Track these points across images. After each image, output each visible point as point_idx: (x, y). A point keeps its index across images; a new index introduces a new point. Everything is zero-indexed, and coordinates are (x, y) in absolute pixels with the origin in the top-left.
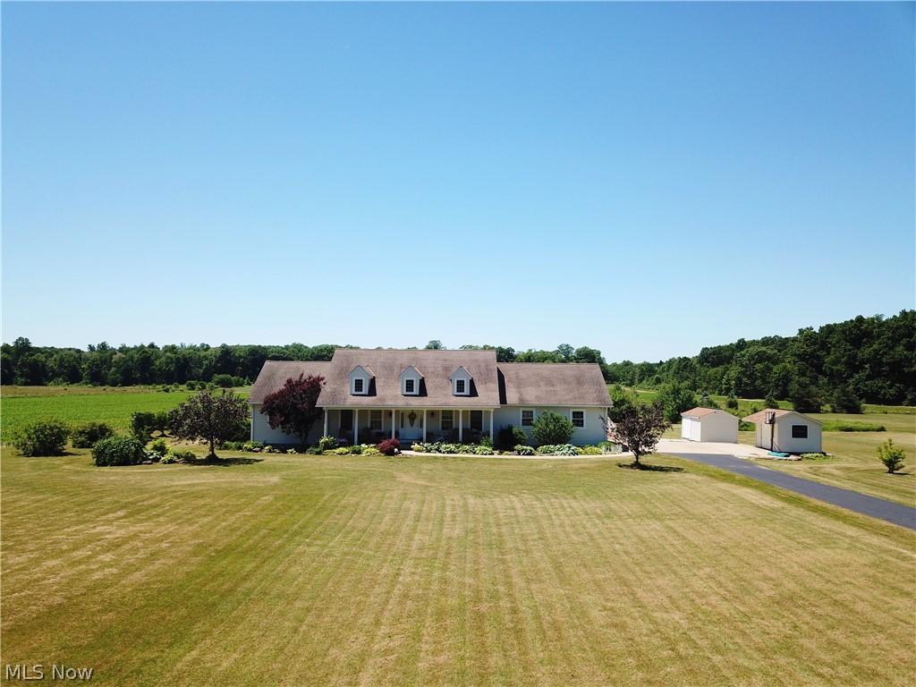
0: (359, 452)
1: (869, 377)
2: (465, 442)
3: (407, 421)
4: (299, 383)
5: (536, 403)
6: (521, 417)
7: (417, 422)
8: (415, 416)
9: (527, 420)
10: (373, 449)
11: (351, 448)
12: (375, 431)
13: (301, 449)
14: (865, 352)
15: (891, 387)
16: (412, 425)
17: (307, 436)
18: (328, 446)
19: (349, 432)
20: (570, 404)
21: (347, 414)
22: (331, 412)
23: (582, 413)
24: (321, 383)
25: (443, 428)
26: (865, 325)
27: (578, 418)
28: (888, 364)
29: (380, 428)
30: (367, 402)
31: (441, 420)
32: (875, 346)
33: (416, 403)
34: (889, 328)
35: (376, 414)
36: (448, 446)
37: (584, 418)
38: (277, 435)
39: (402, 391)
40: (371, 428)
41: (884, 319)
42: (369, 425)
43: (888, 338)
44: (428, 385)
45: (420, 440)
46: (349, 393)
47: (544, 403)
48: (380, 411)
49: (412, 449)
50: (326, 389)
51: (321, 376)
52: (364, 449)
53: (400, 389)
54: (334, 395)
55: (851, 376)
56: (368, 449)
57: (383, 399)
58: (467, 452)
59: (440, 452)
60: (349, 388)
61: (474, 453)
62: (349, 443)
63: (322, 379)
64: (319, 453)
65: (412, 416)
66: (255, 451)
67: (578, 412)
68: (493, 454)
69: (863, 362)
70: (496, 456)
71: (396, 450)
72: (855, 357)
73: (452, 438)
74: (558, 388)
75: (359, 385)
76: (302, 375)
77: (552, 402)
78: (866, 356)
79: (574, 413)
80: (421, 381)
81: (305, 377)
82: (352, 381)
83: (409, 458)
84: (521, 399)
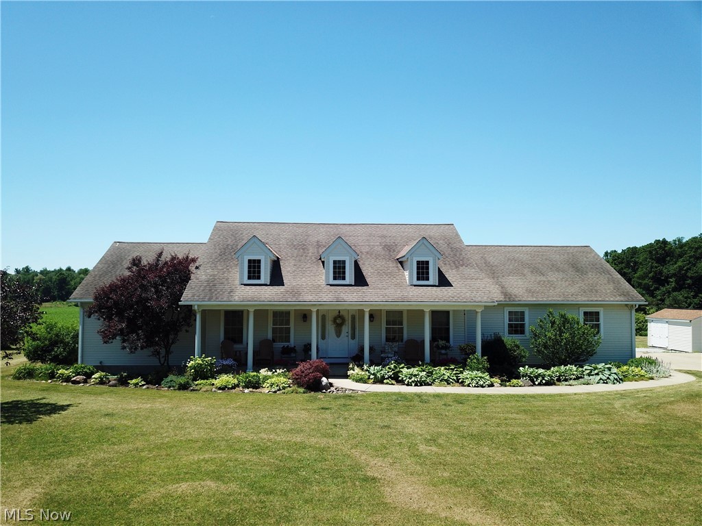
0: (255, 385)
1: (675, 290)
2: (435, 363)
3: (331, 328)
4: (154, 267)
5: (531, 299)
6: (507, 322)
7: (346, 329)
8: (343, 320)
9: (517, 328)
10: (282, 379)
11: (242, 377)
12: (279, 345)
13: (154, 377)
14: (671, 268)
15: (694, 297)
16: (338, 334)
17: (168, 352)
18: (203, 373)
19: (237, 346)
21: (234, 318)
22: (205, 313)
23: (597, 314)
24: (192, 268)
25: (388, 339)
26: (669, 246)
27: (592, 317)
28: (691, 278)
29: (288, 339)
30: (267, 295)
31: (384, 326)
32: (679, 263)
33: (351, 297)
34: (691, 248)
35: (281, 317)
36: (414, 370)
37: (601, 322)
38: (115, 352)
39: (327, 278)
40: (274, 341)
41: (684, 241)
42: (270, 336)
43: (690, 257)
44: (367, 271)
45: (358, 360)
46: (237, 282)
47: (542, 299)
48: (288, 311)
49: (346, 377)
50: (199, 277)
51: (191, 256)
52: (266, 378)
53: (323, 275)
54: (212, 285)
55: (657, 289)
56: (274, 378)
57: (295, 292)
58: (447, 381)
59: (401, 382)
60: (238, 273)
61: (462, 384)
62: (238, 366)
63: (194, 260)
64: (184, 387)
65: (338, 321)
66: (75, 382)
67: (591, 313)
68: (492, 385)
69: (668, 277)
70: (498, 390)
71: (324, 380)
72: (661, 273)
73: (412, 355)
75: (254, 269)
76: (160, 255)
77: (552, 296)
78: (672, 272)
79: (585, 313)
80: (356, 263)
81: (166, 257)
82: (242, 263)
83: (350, 396)
84: (505, 294)
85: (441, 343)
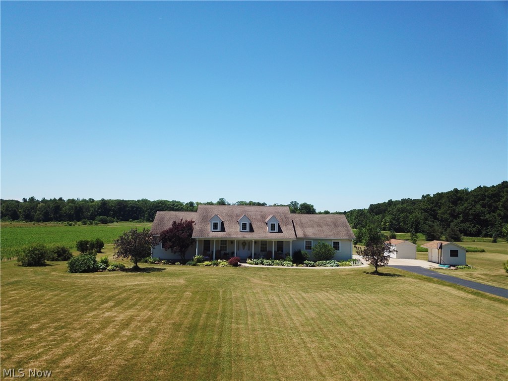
0: (217, 264)
1: (462, 222)
2: (276, 259)
3: (241, 246)
4: (180, 224)
5: (313, 237)
6: (305, 245)
7: (246, 247)
9: (309, 247)
10: (225, 263)
11: (213, 262)
12: (223, 252)
13: (184, 262)
14: (460, 208)
15: (474, 227)
16: (244, 249)
17: (184, 254)
18: (199, 261)
19: (208, 252)
20: (332, 237)
21: (207, 243)
22: (200, 241)
23: (339, 242)
24: (193, 224)
25: (261, 251)
26: (460, 194)
27: (336, 245)
28: (472, 215)
29: (226, 251)
30: (220, 235)
31: (260, 246)
32: (465, 205)
33: (248, 236)
34: (472, 195)
35: (223, 242)
36: (268, 261)
37: (340, 246)
38: (169, 254)
40: (221, 250)
41: (469, 190)
42: (220, 249)
43: (472, 201)
44: (254, 226)
45: (250, 258)
46: (210, 230)
47: (318, 237)
48: (226, 241)
49: (246, 263)
50: (197, 228)
51: (193, 220)
52: (220, 262)
53: (239, 228)
54: (201, 231)
55: (452, 221)
56: (223, 263)
57: (229, 234)
58: (278, 264)
59: (263, 264)
60: (210, 227)
61: (283, 265)
62: (210, 259)
63: (194, 222)
64: (194, 265)
65: (244, 244)
66: (156, 264)
67: (336, 242)
68: (293, 266)
69: (459, 214)
70: (295, 267)
71: (239, 263)
72: (454, 211)
73: (268, 256)
74: (325, 228)
75: (215, 226)
76: (182, 219)
77: (322, 236)
78: (461, 210)
79: (334, 242)
80: (250, 224)
81: (184, 221)
82: (211, 224)
83: (246, 268)
84: (304, 235)
85: (280, 252)
